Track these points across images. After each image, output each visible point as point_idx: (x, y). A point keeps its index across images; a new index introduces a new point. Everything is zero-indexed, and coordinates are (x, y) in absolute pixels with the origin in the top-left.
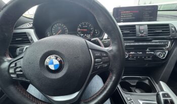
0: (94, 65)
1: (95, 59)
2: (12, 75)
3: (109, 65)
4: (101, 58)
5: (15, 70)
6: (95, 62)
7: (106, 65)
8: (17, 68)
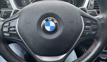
0: (84, 31)
1: (85, 25)
2: (5, 34)
3: (96, 33)
4: (90, 25)
5: (9, 29)
6: (85, 29)
7: (94, 33)
8: (11, 27)
